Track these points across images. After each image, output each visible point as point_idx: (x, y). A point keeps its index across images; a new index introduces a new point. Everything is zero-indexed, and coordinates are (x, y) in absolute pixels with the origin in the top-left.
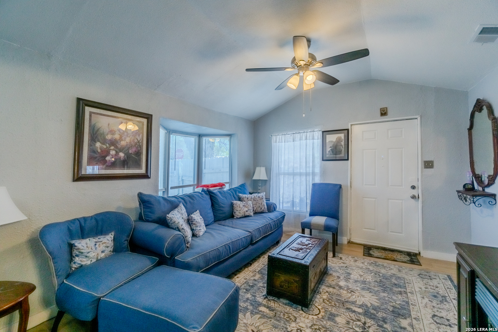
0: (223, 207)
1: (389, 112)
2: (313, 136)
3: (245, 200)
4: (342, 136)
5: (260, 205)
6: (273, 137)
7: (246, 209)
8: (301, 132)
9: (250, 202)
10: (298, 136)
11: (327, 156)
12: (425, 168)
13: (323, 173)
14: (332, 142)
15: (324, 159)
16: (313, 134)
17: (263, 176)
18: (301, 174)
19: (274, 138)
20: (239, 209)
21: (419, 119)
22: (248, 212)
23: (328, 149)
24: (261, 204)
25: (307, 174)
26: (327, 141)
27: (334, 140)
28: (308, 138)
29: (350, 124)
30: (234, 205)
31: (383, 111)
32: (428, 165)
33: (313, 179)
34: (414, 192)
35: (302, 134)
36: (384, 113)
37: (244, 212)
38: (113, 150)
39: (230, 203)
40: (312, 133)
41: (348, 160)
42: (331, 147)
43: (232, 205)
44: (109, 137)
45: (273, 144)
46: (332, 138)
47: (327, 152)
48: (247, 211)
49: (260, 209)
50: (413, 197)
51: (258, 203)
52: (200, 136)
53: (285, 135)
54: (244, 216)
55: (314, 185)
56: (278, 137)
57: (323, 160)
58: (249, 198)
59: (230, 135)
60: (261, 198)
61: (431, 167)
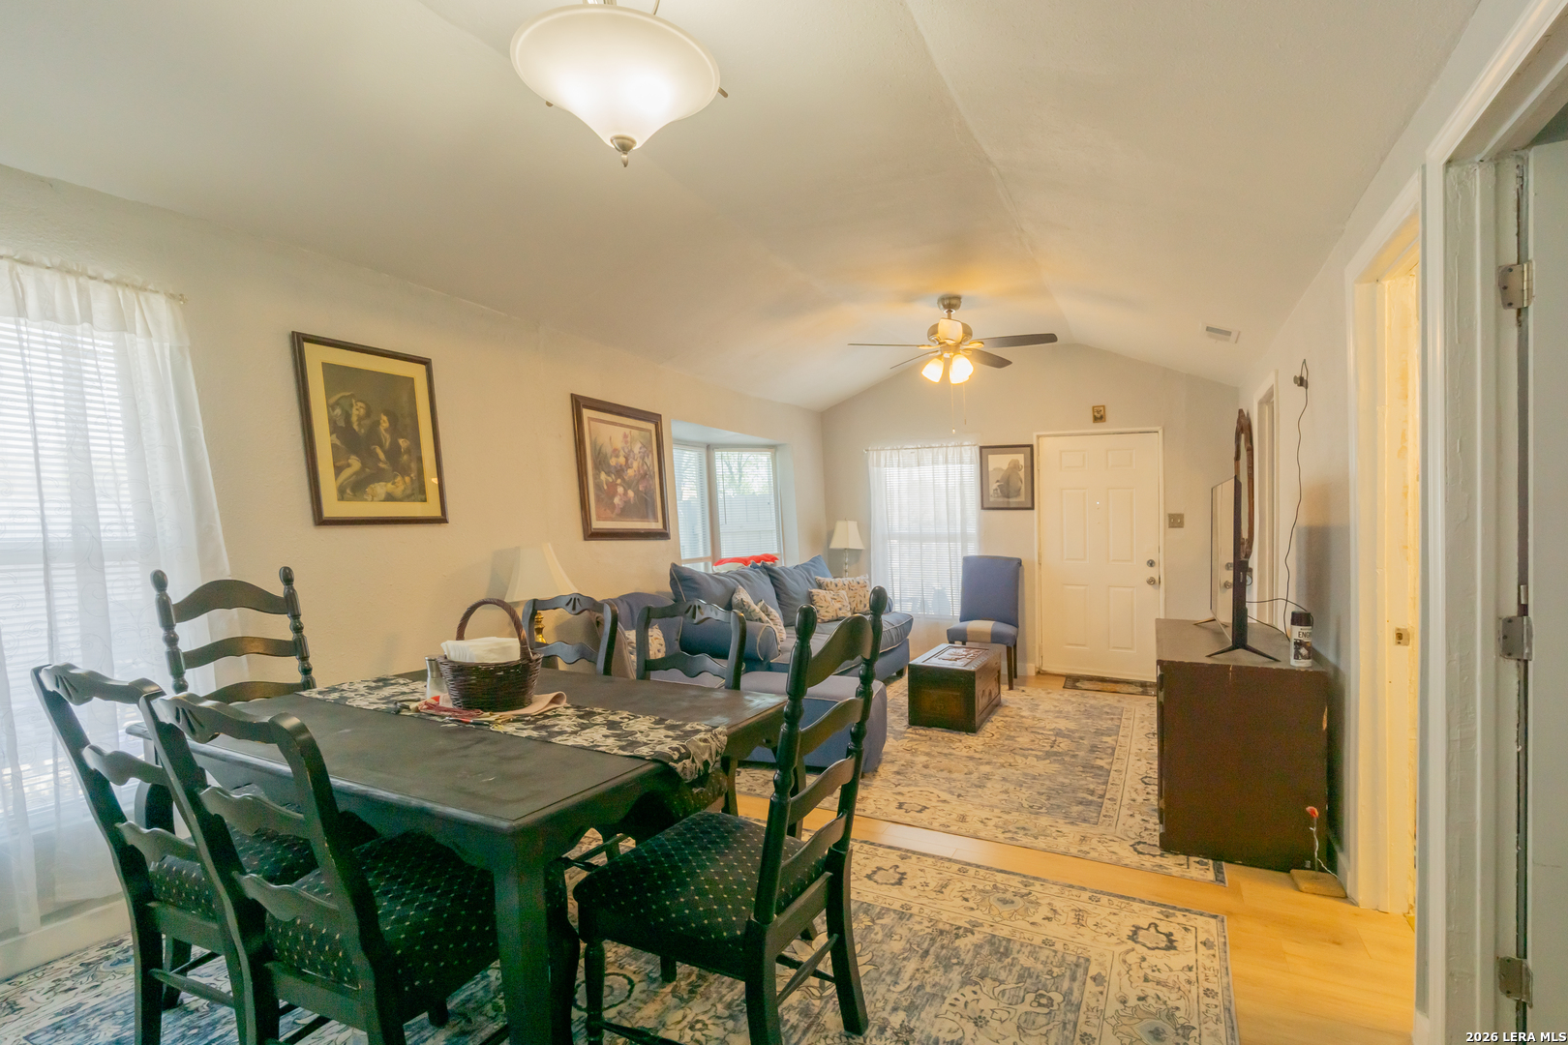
0: (795, 599)
1: (1109, 415)
2: (961, 457)
3: (830, 587)
4: (1020, 458)
6: (871, 453)
7: (838, 605)
8: (933, 445)
9: (843, 593)
10: (927, 455)
11: (992, 499)
12: (1170, 527)
13: (985, 533)
14: (1000, 469)
15: (985, 506)
16: (961, 452)
17: (854, 542)
18: (937, 538)
19: (873, 456)
20: (824, 604)
21: (1161, 432)
22: (842, 611)
23: (993, 486)
24: (865, 597)
25: (951, 538)
26: (990, 469)
27: (1005, 467)
28: (950, 459)
29: (1035, 434)
30: (815, 598)
31: (1098, 412)
32: (1175, 521)
33: (963, 548)
34: (1153, 573)
35: (936, 450)
36: (1099, 418)
38: (620, 485)
39: (806, 593)
40: (959, 448)
41: (1032, 508)
42: (998, 481)
43: (810, 598)
44: (613, 462)
45: (873, 470)
46: (999, 462)
47: (991, 492)
48: (840, 609)
49: (863, 605)
50: (1151, 582)
51: (857, 595)
52: (709, 448)
53: (897, 449)
54: (835, 618)
55: (966, 560)
56: (883, 453)
57: (983, 508)
58: (840, 585)
59: (772, 447)
60: (863, 585)
61: (1181, 525)
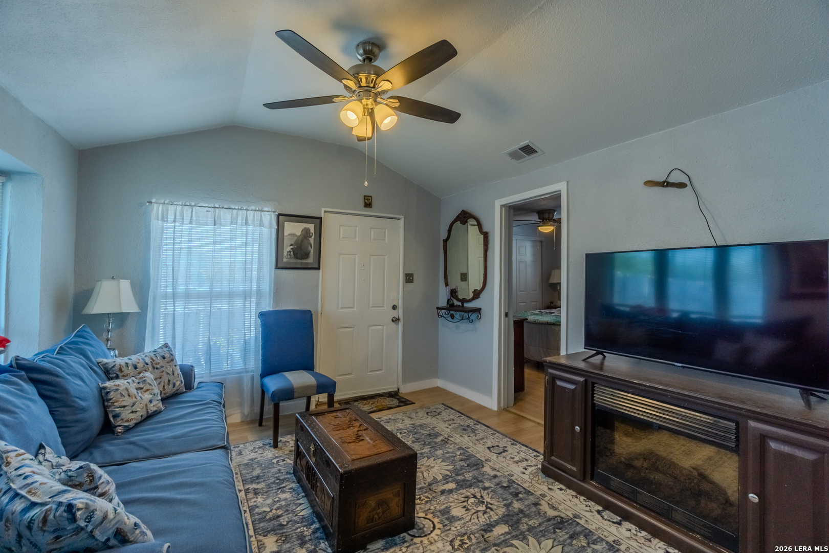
0: (83, 410)
1: (375, 203)
2: (261, 220)
3: (126, 371)
4: (311, 227)
5: (171, 377)
6: (155, 206)
7: (147, 396)
8: (233, 207)
9: (149, 376)
10: (226, 215)
11: (285, 260)
12: (406, 282)
13: (278, 290)
14: (294, 235)
15: (279, 266)
16: (261, 216)
19: (157, 209)
20: (127, 401)
21: (402, 221)
22: (153, 403)
23: (287, 249)
24: (173, 374)
25: (246, 295)
26: (286, 234)
27: (299, 233)
28: (250, 222)
29: (323, 210)
30: (112, 395)
31: (368, 200)
32: (409, 278)
33: (258, 304)
34: (394, 314)
35: (235, 211)
36: (368, 204)
37: (146, 405)
39: (96, 392)
40: (259, 213)
41: (318, 268)
42: (291, 245)
43: (104, 397)
45: (155, 223)
46: (293, 229)
47: (285, 254)
48: (151, 401)
49: (171, 386)
50: (396, 320)
51: (164, 374)
53: (190, 205)
54: (145, 416)
55: (262, 315)
56: (171, 208)
57: (277, 267)
58: (140, 365)
60: (170, 359)
61: (412, 281)
